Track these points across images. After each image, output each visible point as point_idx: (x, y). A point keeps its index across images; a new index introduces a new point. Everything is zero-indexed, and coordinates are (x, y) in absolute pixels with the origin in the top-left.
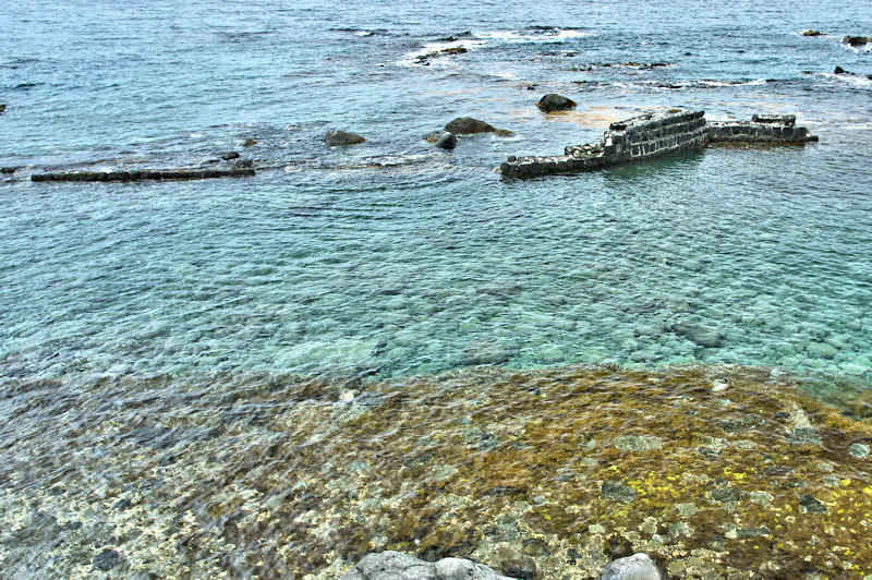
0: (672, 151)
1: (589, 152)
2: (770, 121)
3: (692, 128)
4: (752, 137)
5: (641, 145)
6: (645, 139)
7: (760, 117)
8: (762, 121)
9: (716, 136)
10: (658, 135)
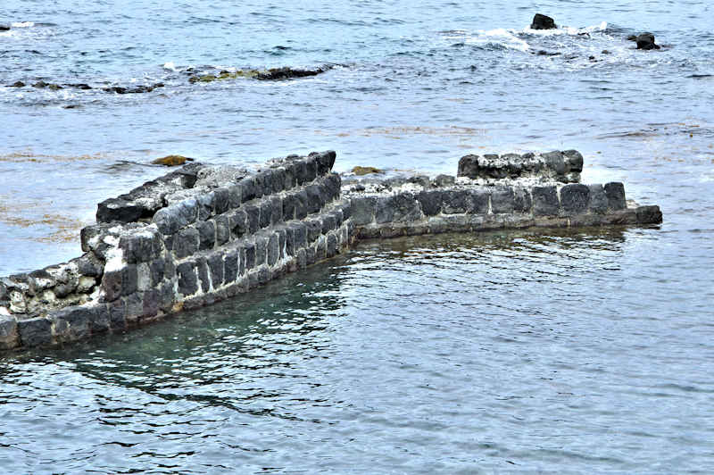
0: (278, 276)
1: (50, 296)
2: (515, 172)
3: (316, 203)
4: (480, 219)
5: (199, 263)
6: (208, 245)
7: (482, 161)
8: (489, 171)
9: (374, 225)
10: (238, 231)
